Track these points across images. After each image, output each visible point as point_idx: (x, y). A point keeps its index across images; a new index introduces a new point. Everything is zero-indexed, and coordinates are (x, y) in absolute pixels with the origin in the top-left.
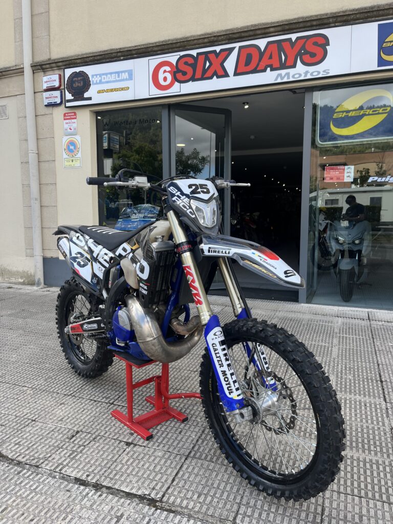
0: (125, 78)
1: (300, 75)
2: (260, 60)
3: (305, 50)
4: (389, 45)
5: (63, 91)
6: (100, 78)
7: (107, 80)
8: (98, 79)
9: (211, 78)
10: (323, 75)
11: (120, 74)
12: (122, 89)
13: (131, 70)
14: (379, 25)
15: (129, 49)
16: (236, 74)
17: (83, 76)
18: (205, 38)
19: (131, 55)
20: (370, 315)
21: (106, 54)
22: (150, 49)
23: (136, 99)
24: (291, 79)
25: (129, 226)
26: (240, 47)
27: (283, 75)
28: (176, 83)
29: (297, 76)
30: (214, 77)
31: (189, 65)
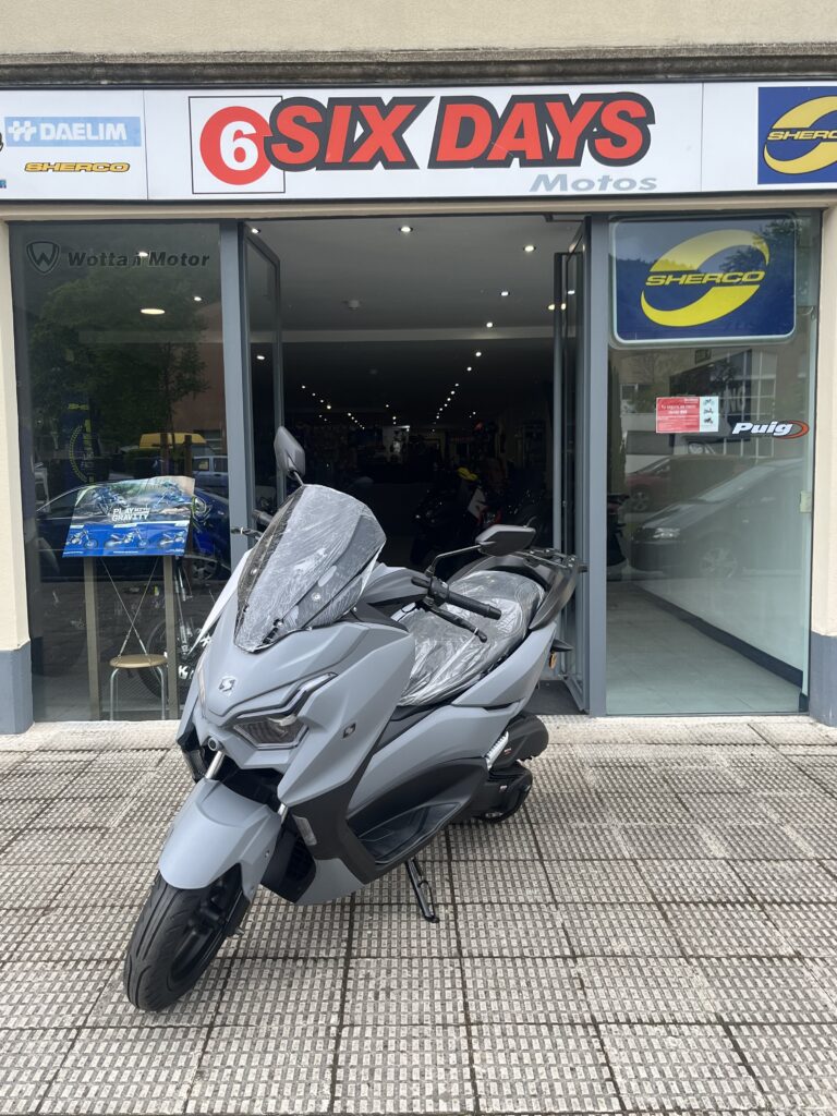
0: (116, 138)
1: (591, 184)
2: (494, 137)
3: (600, 126)
4: (781, 137)
6: (34, 130)
7: (55, 136)
8: (29, 131)
9: (369, 166)
10: (641, 188)
11: (101, 126)
12: (108, 167)
13: (137, 120)
14: (760, 88)
15: (131, 61)
16: (434, 163)
18: (355, 64)
19: (132, 77)
20: (760, 732)
21: (57, 65)
22: (194, 71)
23: (151, 198)
24: (571, 192)
25: (111, 544)
26: (442, 98)
27: (551, 179)
28: (272, 167)
29: (583, 185)
30: (377, 163)
31: (308, 126)
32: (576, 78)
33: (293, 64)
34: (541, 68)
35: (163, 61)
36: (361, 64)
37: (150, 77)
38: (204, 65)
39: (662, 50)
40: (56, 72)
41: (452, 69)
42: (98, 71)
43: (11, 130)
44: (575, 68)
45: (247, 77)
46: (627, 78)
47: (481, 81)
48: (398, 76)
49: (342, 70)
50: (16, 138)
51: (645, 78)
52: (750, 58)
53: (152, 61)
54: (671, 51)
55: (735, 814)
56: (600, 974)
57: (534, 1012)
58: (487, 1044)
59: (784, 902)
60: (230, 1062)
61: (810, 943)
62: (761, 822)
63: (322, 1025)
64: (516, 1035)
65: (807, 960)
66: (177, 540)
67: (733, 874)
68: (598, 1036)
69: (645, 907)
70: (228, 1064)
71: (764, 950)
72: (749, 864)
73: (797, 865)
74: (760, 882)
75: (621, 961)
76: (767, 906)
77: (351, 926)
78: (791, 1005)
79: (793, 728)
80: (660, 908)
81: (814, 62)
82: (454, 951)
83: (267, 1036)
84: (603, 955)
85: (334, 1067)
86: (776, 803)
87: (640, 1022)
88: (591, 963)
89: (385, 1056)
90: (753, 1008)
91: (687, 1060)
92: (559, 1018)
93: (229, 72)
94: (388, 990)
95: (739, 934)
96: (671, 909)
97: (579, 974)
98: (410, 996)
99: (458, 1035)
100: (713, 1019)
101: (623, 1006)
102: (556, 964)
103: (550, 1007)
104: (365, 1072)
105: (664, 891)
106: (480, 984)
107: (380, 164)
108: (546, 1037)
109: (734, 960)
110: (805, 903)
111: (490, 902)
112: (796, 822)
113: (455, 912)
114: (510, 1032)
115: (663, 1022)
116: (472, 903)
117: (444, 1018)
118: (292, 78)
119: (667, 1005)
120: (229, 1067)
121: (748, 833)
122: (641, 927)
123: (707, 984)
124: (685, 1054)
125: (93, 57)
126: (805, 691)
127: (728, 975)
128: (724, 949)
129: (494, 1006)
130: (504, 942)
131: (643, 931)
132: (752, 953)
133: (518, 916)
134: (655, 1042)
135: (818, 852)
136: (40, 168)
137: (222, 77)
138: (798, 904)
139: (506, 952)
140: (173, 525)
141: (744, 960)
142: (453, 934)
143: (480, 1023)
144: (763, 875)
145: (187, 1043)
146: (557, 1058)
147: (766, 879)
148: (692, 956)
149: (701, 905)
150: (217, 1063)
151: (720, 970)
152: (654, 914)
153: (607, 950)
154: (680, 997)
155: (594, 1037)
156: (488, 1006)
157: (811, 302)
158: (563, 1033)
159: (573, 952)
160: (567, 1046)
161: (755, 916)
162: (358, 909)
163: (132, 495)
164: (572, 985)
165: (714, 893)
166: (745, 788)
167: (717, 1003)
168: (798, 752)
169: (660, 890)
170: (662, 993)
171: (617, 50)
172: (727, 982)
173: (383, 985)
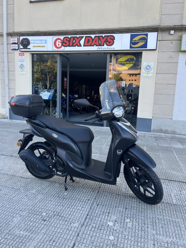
0: (44, 42)
1: (105, 49)
2: (92, 42)
3: (107, 40)
4: (133, 42)
5: (19, 44)
6: (34, 41)
7: (36, 42)
8: (33, 42)
9: (75, 46)
10: (113, 49)
11: (42, 41)
13: (46, 40)
14: (131, 34)
17: (27, 40)
19: (46, 34)
23: (48, 51)
24: (102, 50)
27: (100, 48)
31: (68, 41)
33: (66, 32)
36: (75, 32)
38: (54, 32)
40: (37, 34)
41: (87, 32)
42: (42, 33)
43: (31, 42)
45: (60, 34)
46: (111, 33)
48: (79, 33)
50: (32, 43)
51: (114, 33)
52: (129, 30)
53: (48, 32)
54: (117, 29)
107: (77, 46)
136: (34, 47)
137: (57, 34)
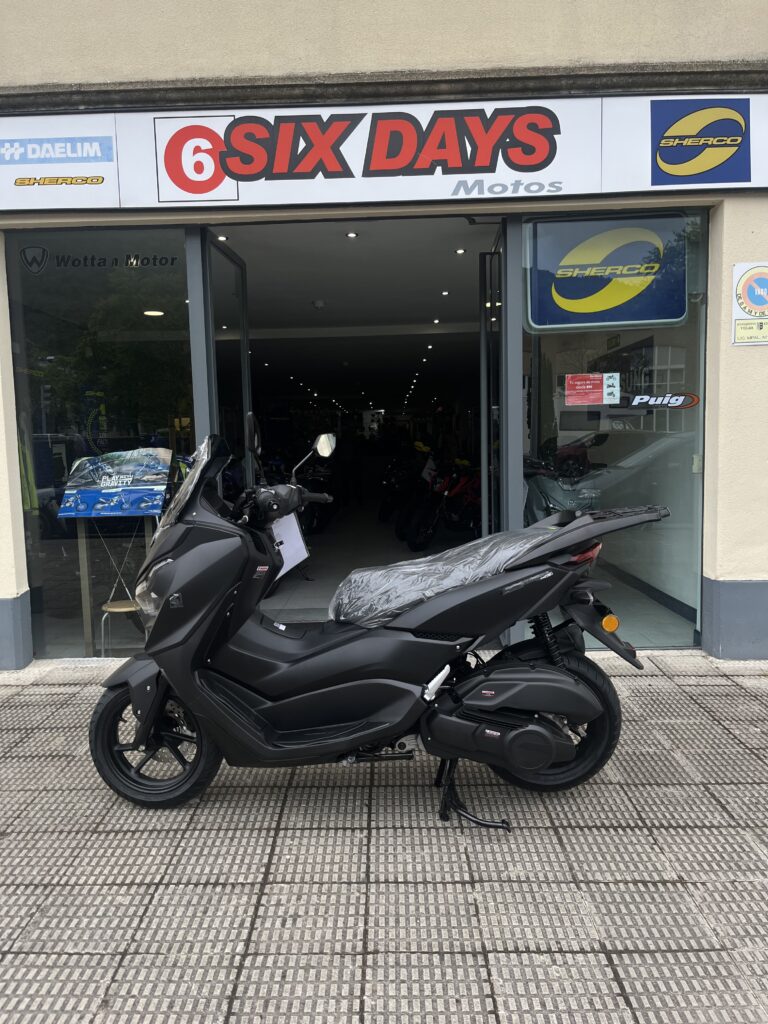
0: (92, 154)
1: (505, 188)
2: (420, 149)
3: (512, 137)
4: (671, 144)
6: (22, 150)
7: (40, 155)
8: (18, 151)
9: (311, 175)
10: (549, 191)
11: (79, 145)
12: (85, 181)
13: (109, 139)
14: (652, 102)
15: (104, 88)
16: (368, 172)
18: (296, 86)
19: (105, 103)
20: (658, 664)
21: (40, 94)
22: (158, 95)
23: (123, 206)
24: (487, 195)
25: (99, 506)
26: (374, 115)
27: (470, 184)
28: (227, 178)
29: (498, 189)
30: (317, 174)
31: (258, 141)
32: (490, 95)
33: (243, 87)
34: (460, 87)
35: (130, 87)
36: (302, 86)
37: (120, 102)
38: (166, 90)
39: (566, 68)
40: (41, 100)
41: (382, 89)
42: (76, 98)
43: (3, 150)
44: (491, 86)
45: (204, 100)
46: (536, 95)
47: (408, 99)
48: (336, 96)
49: (286, 92)
50: (8, 158)
51: (551, 94)
52: (643, 74)
53: (122, 88)
54: (573, 69)
55: (632, 741)
56: (495, 900)
57: (429, 940)
58: (381, 972)
59: (671, 826)
60: (135, 992)
61: (693, 867)
62: (654, 748)
63: (228, 954)
64: (409, 965)
65: (689, 885)
66: (155, 503)
67: (625, 799)
68: (486, 966)
69: (543, 831)
70: (133, 993)
71: (651, 876)
72: (641, 788)
73: (684, 789)
74: (650, 806)
75: (515, 886)
76: (655, 831)
77: (273, 850)
78: (671, 932)
79: (687, 661)
80: (557, 833)
81: (699, 77)
82: (363, 876)
83: (175, 965)
84: (500, 880)
85: (232, 999)
86: (669, 730)
87: (528, 951)
88: (487, 889)
89: (281, 986)
90: (636, 935)
91: (569, 991)
92: (452, 945)
93: (188, 95)
94: (295, 917)
95: (627, 859)
96: (566, 833)
97: (475, 900)
98: (315, 923)
99: (354, 965)
100: (597, 946)
101: (513, 934)
102: (455, 890)
103: (444, 933)
104: (260, 1003)
105: (562, 816)
106: (382, 911)
107: (320, 173)
108: (437, 967)
109: (621, 885)
110: (690, 827)
111: (402, 827)
112: (686, 748)
113: (369, 838)
114: (403, 962)
115: (549, 951)
116: (386, 827)
117: (343, 946)
118: (243, 100)
119: (555, 933)
120: (133, 997)
121: (642, 758)
122: (537, 852)
123: (594, 910)
124: (566, 984)
125: (71, 86)
126: (698, 628)
127: (614, 900)
128: (612, 875)
129: (392, 934)
130: (410, 868)
131: (538, 856)
132: (638, 878)
133: (426, 841)
134: (540, 971)
135: (704, 777)
136: (27, 182)
137: (183, 100)
138: (683, 828)
139: (410, 878)
140: (152, 490)
141: (631, 885)
142: (364, 859)
143: (376, 952)
144: (653, 800)
145: (99, 970)
146: (445, 989)
147: (655, 803)
148: (582, 881)
149: (594, 830)
150: (123, 992)
151: (607, 896)
152: (550, 838)
153: (504, 876)
154: (567, 924)
155: (482, 966)
156: (387, 933)
157: (701, 291)
158: (454, 963)
159: (472, 877)
160: (455, 976)
161: (643, 841)
162: (282, 833)
163: (118, 465)
164: (467, 911)
165: (607, 817)
166: (642, 716)
167: (602, 929)
168: (691, 682)
169: (558, 815)
170: (551, 920)
171: (526, 70)
172: (612, 908)
173: (291, 911)
